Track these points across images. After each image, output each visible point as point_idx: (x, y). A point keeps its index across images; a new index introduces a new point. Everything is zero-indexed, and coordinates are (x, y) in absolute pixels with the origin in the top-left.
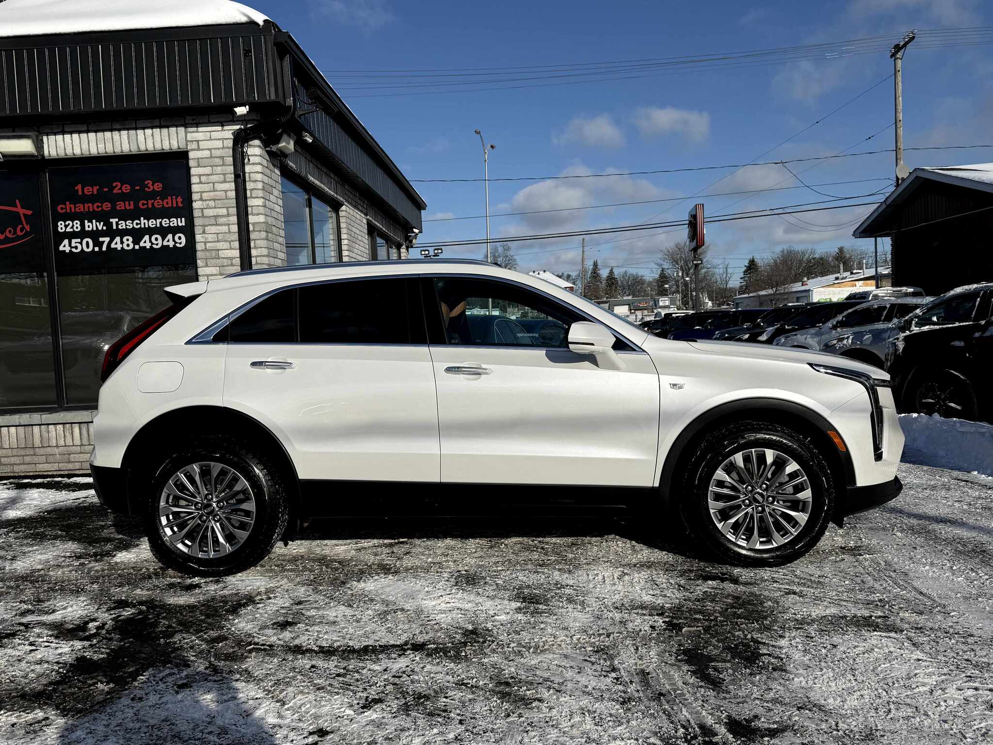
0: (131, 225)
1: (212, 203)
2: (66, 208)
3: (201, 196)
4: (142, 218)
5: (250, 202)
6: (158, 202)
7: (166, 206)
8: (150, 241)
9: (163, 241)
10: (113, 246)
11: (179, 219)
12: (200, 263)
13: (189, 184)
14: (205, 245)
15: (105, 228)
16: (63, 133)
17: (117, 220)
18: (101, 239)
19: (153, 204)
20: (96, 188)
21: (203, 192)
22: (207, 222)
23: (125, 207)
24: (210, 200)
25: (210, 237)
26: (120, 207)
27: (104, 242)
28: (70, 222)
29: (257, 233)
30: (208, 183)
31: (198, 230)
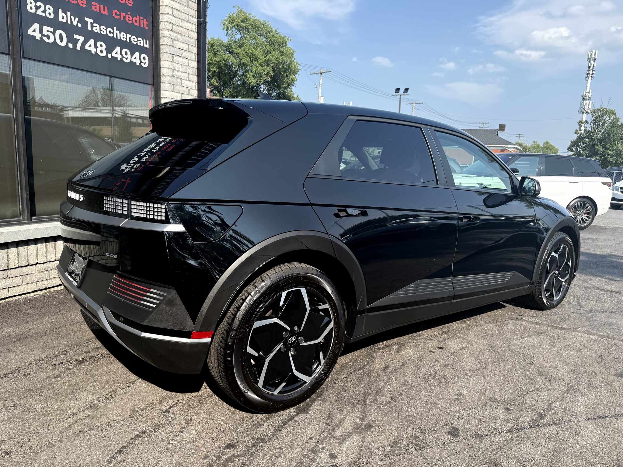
0: (105, 31)
1: (179, 36)
4: (115, 28)
6: (129, 17)
7: (136, 24)
8: (121, 54)
9: (131, 56)
10: (87, 47)
11: (145, 41)
12: (168, 87)
15: (79, 25)
17: (92, 21)
18: (76, 36)
19: (124, 17)
21: (174, 25)
23: (100, 11)
24: (178, 33)
26: (96, 8)
27: (78, 40)
28: (43, 5)
30: (178, 18)
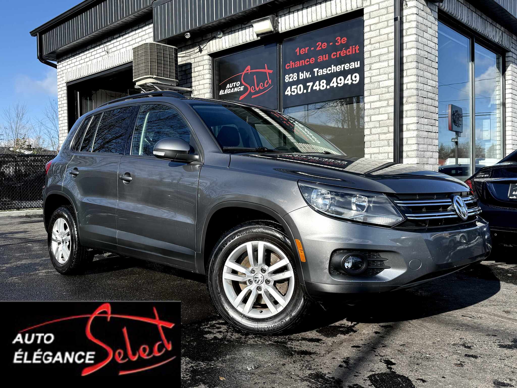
0: (326, 71)
1: (377, 45)
2: (290, 66)
3: (370, 41)
4: (333, 66)
5: (405, 39)
6: (343, 52)
7: (348, 54)
8: (337, 82)
9: (345, 80)
10: (314, 88)
11: (356, 63)
12: (366, 93)
13: (363, 34)
14: (371, 79)
15: (310, 76)
16: (289, 13)
17: (317, 69)
18: (308, 84)
19: (340, 54)
20: (307, 49)
21: (372, 38)
22: (374, 60)
23: (323, 59)
24: (376, 43)
25: (374, 72)
26: (320, 60)
27: (309, 86)
28: (291, 75)
29: (409, 63)
30: (376, 30)
31: (366, 68)
